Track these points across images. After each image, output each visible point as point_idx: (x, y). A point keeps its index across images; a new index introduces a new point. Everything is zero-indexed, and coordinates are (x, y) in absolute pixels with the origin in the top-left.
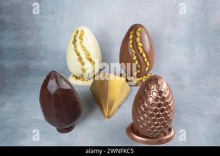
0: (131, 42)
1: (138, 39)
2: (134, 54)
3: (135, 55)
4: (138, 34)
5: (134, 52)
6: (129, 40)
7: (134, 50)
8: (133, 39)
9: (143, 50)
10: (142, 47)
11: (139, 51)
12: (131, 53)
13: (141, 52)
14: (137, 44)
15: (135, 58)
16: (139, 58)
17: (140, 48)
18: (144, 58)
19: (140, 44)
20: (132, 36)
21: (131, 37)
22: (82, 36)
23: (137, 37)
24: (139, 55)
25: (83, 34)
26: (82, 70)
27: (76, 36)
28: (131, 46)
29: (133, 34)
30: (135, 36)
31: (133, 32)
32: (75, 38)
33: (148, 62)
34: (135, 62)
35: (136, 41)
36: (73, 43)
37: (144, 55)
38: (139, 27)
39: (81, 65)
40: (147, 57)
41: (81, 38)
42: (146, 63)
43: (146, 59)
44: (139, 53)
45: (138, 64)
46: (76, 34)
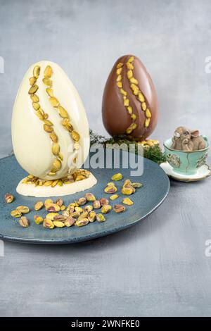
0: (119, 78)
1: (130, 74)
2: (125, 98)
3: (127, 99)
4: (130, 66)
5: (125, 93)
6: (117, 76)
7: (125, 90)
8: (122, 74)
9: (139, 90)
10: (137, 85)
11: (133, 91)
12: (119, 96)
13: (136, 92)
14: (129, 80)
15: (126, 103)
16: (133, 101)
17: (133, 86)
18: (141, 103)
19: (133, 80)
20: (121, 69)
21: (119, 71)
22: (49, 77)
23: (129, 70)
24: (134, 97)
25: (52, 72)
26: (54, 154)
27: (35, 78)
28: (120, 85)
29: (122, 67)
30: (125, 69)
31: (122, 64)
32: (35, 82)
33: (148, 111)
34: (127, 110)
35: (127, 76)
36: (29, 93)
37: (142, 99)
38: (131, 56)
39: (52, 142)
40: (146, 101)
41: (47, 80)
42: (145, 111)
43: (144, 105)
44: (134, 94)
45: (133, 113)
46: (36, 76)
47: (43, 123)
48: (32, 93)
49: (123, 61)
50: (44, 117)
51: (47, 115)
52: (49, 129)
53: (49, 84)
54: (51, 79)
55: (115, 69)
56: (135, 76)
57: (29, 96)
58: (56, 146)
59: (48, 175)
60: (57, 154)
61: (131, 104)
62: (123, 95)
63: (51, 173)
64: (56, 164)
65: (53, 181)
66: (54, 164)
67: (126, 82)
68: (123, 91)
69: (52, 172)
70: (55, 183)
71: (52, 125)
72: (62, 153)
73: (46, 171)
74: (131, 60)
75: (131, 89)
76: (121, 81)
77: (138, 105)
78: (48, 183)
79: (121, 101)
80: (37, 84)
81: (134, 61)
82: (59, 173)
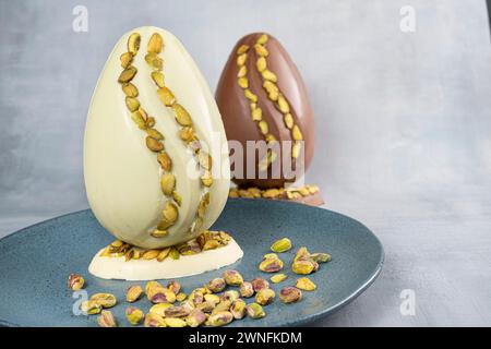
0: (242, 72)
1: (262, 63)
2: (254, 105)
3: (257, 107)
4: (262, 50)
5: (254, 98)
6: (238, 68)
7: (253, 93)
8: (247, 64)
9: (280, 91)
10: (275, 83)
11: (268, 94)
12: (243, 104)
13: (274, 95)
14: (260, 75)
15: (257, 115)
16: (268, 113)
17: (268, 85)
18: (284, 114)
19: (268, 75)
20: (245, 56)
21: (241, 60)
22: (158, 53)
23: (259, 56)
24: (269, 105)
25: (162, 45)
26: (165, 194)
27: (132, 55)
28: (244, 83)
29: (247, 52)
30: (253, 55)
31: (247, 47)
32: (131, 61)
33: (296, 128)
34: (259, 128)
35: (256, 68)
36: (120, 81)
37: (284, 107)
38: (262, 34)
39: (161, 170)
40: (292, 111)
41: (154, 58)
42: (291, 130)
43: (289, 119)
44: (270, 99)
45: (269, 132)
46: (132, 50)
47: (145, 135)
48: (126, 81)
49: (249, 42)
50: (147, 123)
51: (153, 120)
52: (157, 146)
53: (158, 64)
54: (160, 56)
55: (234, 56)
56: (270, 67)
57: (120, 86)
58: (168, 177)
59: (152, 235)
60: (170, 193)
61: (266, 117)
62: (250, 100)
63: (157, 232)
64: (169, 213)
65: (161, 249)
66: (165, 212)
67: (256, 79)
68: (249, 94)
69: (159, 229)
70: (163, 254)
71: (162, 138)
72: (178, 192)
73: (149, 227)
74: (263, 40)
75: (265, 90)
76: (247, 76)
77: (278, 118)
78: (150, 254)
79: (245, 112)
80: (133, 64)
81: (267, 43)
82: (172, 231)
